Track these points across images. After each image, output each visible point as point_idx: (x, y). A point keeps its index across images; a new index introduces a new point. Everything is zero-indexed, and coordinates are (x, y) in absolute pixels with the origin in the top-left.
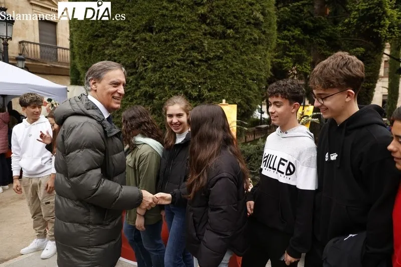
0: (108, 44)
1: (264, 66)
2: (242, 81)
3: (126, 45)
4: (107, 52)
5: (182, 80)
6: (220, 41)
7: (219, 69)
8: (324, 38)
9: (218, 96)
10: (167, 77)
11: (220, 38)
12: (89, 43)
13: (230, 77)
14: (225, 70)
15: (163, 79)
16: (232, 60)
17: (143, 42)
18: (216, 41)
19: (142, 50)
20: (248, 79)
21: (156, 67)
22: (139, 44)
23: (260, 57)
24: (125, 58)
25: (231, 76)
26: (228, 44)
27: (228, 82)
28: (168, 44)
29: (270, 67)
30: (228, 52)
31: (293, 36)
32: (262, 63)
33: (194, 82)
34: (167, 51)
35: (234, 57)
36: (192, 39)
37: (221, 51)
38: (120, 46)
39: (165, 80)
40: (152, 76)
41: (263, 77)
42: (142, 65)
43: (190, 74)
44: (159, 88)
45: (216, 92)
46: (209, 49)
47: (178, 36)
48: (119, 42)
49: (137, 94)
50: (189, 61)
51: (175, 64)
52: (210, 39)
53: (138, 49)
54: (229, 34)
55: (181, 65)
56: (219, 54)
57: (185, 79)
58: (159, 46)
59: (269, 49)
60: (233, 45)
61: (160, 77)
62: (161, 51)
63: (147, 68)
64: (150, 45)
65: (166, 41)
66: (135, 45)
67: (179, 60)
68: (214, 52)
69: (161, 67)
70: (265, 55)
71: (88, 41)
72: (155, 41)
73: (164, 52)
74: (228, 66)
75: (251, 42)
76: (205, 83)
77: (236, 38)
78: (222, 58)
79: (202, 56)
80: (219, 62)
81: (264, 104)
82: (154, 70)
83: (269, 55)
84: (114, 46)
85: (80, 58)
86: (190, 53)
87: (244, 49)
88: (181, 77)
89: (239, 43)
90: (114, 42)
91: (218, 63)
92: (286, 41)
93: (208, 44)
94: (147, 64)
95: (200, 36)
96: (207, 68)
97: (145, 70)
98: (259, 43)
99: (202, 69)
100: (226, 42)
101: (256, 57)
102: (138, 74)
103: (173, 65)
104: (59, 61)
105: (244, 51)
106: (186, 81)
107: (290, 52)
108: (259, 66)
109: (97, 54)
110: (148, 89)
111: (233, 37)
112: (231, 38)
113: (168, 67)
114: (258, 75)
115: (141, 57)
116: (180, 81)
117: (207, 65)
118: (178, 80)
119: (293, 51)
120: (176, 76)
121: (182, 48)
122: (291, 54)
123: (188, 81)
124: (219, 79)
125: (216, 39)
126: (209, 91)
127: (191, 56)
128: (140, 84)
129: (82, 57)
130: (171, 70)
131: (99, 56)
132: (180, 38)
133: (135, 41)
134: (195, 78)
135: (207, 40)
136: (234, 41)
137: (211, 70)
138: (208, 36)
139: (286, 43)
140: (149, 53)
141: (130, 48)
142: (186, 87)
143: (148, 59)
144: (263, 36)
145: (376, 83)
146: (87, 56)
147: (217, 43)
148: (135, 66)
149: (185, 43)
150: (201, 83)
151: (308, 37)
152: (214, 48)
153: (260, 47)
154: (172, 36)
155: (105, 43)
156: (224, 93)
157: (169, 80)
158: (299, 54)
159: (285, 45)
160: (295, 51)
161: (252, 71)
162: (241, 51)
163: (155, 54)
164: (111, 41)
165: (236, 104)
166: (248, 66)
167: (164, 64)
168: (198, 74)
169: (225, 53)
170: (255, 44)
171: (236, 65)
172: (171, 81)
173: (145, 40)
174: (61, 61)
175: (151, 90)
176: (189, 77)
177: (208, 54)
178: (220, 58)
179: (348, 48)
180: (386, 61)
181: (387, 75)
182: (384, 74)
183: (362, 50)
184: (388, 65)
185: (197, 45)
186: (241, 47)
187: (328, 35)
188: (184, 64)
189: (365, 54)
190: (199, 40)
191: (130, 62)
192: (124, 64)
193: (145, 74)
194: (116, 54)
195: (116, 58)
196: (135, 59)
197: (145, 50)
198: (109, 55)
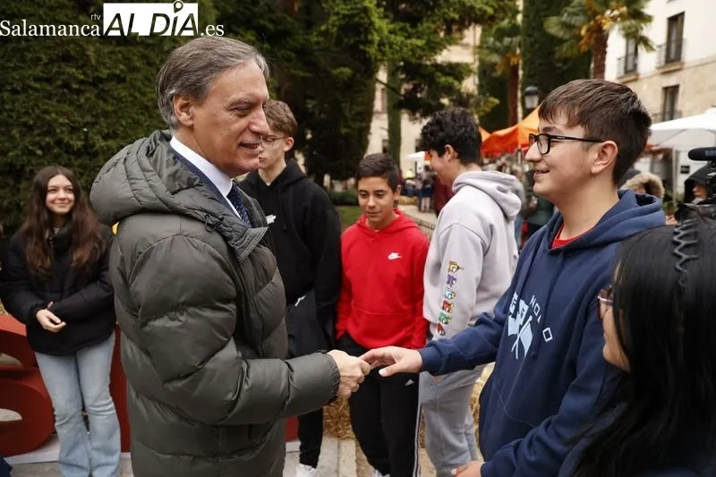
5: (47, 117)
6: (117, 49)
7: (120, 100)
8: (291, 50)
10: (13, 111)
11: (119, 44)
13: (142, 114)
14: (131, 102)
15: (5, 114)
16: (143, 84)
18: (110, 48)
25: (143, 111)
26: (134, 54)
30: (134, 69)
33: (73, 122)
35: (147, 78)
36: (62, 42)
39: (11, 117)
43: (66, 107)
45: (118, 140)
46: (98, 61)
50: (59, 83)
51: (29, 87)
52: (98, 45)
55: (44, 90)
56: (118, 72)
57: (53, 115)
60: (144, 57)
67: (37, 80)
68: (109, 68)
74: (137, 94)
76: (96, 123)
77: (147, 44)
78: (124, 80)
79: (84, 73)
80: (120, 86)
86: (59, 67)
88: (46, 112)
89: (153, 54)
91: (117, 89)
93: (95, 52)
96: (99, 97)
99: (87, 99)
100: (130, 51)
103: (26, 88)
106: (56, 120)
111: (142, 43)
112: (139, 44)
113: (15, 92)
116: (44, 119)
117: (96, 92)
118: (38, 117)
120: (33, 110)
121: (43, 56)
123: (61, 120)
124: (123, 117)
125: (109, 43)
126: (106, 137)
127: (64, 73)
130: (22, 97)
134: (76, 114)
135: (93, 45)
136: (145, 49)
137: (105, 101)
142: (58, 131)
145: (370, 121)
147: (112, 52)
149: (49, 48)
150: (88, 123)
152: (108, 60)
157: (19, 117)
167: (3, 85)
168: (80, 106)
169: (129, 71)
172: (25, 119)
176: (62, 112)
177: (97, 71)
178: (120, 79)
179: (329, 68)
180: (383, 90)
181: (386, 110)
182: (383, 108)
183: (347, 71)
184: (386, 96)
185: (73, 53)
186: (158, 62)
187: (299, 47)
188: (49, 88)
189: (352, 78)
190: (76, 43)
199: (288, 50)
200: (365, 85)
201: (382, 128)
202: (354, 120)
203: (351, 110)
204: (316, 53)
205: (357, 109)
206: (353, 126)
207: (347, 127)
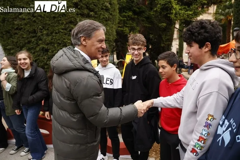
0: (16, 18)
1: (112, 33)
3: (29, 19)
4: (16, 23)
5: (65, 41)
8: (144, 18)
10: (55, 39)
12: (2, 16)
17: (40, 18)
19: (39, 23)
21: (48, 33)
22: (37, 19)
23: (109, 28)
24: (29, 27)
28: (56, 19)
29: (115, 33)
31: (128, 16)
32: (111, 31)
34: (55, 24)
36: (70, 17)
38: (24, 19)
39: (55, 41)
40: (46, 38)
41: (111, 39)
42: (40, 32)
44: (51, 45)
47: (61, 15)
48: (24, 17)
49: (38, 49)
50: (68, 30)
51: (60, 31)
52: (80, 18)
53: (37, 21)
54: (91, 15)
55: (64, 32)
57: (66, 40)
58: (50, 21)
59: (114, 23)
61: (52, 39)
62: (51, 24)
64: (44, 19)
66: (34, 19)
67: (62, 29)
69: (52, 33)
70: (112, 27)
72: (47, 17)
73: (53, 24)
75: (104, 19)
81: (115, 54)
82: (47, 35)
83: (114, 26)
84: (21, 19)
86: (69, 25)
88: (64, 39)
90: (20, 16)
92: (125, 18)
93: (79, 20)
94: (43, 31)
95: (75, 16)
97: (42, 35)
98: (109, 20)
102: (37, 37)
103: (59, 32)
106: (67, 42)
107: (127, 24)
108: (109, 33)
109: (9, 23)
110: (44, 46)
111: (94, 17)
112: (93, 17)
113: (56, 33)
114: (108, 38)
115: (39, 26)
116: (64, 41)
119: (128, 24)
120: (61, 39)
121: (64, 22)
123: (68, 42)
125: (84, 17)
127: (70, 27)
128: (39, 43)
130: (58, 35)
131: (10, 25)
132: (63, 16)
133: (34, 17)
136: (95, 18)
138: (80, 16)
139: (125, 19)
140: (44, 25)
141: (31, 21)
142: (67, 45)
143: (43, 28)
144: (111, 16)
145: (172, 42)
148: (35, 32)
149: (66, 19)
151: (136, 16)
153: (109, 22)
154: (58, 15)
158: (132, 25)
159: (124, 20)
160: (130, 24)
163: (47, 25)
164: (18, 16)
167: (53, 31)
172: (58, 41)
175: (46, 47)
176: (69, 39)
179: (158, 24)
180: (177, 31)
181: (178, 38)
182: (177, 37)
183: (165, 24)
184: (178, 33)
185: (73, 21)
187: (147, 16)
188: (66, 32)
189: (166, 27)
190: (74, 18)
191: (31, 29)
192: (28, 31)
193: (42, 37)
194: (22, 24)
195: (22, 27)
196: (35, 28)
197: (41, 23)
198: (18, 25)
199: (143, 17)
200: (170, 29)
201: (176, 44)
202: (166, 41)
203: (165, 38)
204: (153, 18)
205: (168, 37)
206: (166, 44)
207: (164, 44)
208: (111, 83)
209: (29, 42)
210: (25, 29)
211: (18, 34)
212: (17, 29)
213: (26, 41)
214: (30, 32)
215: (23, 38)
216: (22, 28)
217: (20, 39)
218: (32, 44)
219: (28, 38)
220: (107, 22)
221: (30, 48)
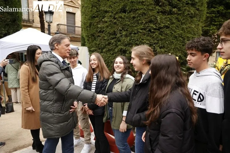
0: (99, 22)
1: (197, 31)
2: (182, 41)
3: (110, 21)
4: (99, 26)
5: (143, 41)
7: (167, 34)
9: (166, 51)
10: (134, 40)
11: (168, 15)
12: (89, 21)
13: (174, 39)
14: (171, 35)
15: (132, 41)
17: (120, 19)
18: (165, 16)
19: (119, 24)
20: (186, 40)
21: (127, 34)
22: (118, 20)
23: (194, 26)
24: (110, 29)
27: (172, 43)
28: (135, 19)
29: (201, 32)
30: (173, 23)
31: (218, 12)
32: (196, 30)
33: (151, 43)
34: (134, 24)
35: (177, 27)
36: (150, 16)
37: (168, 23)
38: (106, 22)
39: (133, 41)
40: (125, 39)
42: (119, 33)
43: (149, 38)
44: (129, 46)
45: (164, 49)
46: (161, 22)
47: (141, 14)
48: (106, 20)
49: (116, 50)
50: (148, 30)
51: (139, 32)
52: (161, 16)
53: (117, 23)
54: (174, 11)
55: (143, 32)
56: (167, 25)
57: (145, 41)
58: (129, 21)
59: (201, 20)
60: (177, 18)
61: (130, 40)
62: (131, 24)
63: (122, 35)
64: (124, 21)
65: (134, 17)
66: (115, 21)
67: (141, 29)
68: (164, 23)
69: (130, 34)
70: (198, 25)
71: (89, 20)
72: (127, 18)
73: (132, 25)
74: (173, 32)
75: (189, 16)
76: (158, 43)
77: (179, 14)
78: (169, 27)
79: (156, 26)
82: (126, 36)
83: (201, 24)
84: (103, 22)
85: (85, 30)
86: (148, 24)
87: (184, 21)
88: (143, 40)
89: (180, 17)
90: (103, 20)
91: (166, 31)
92: (213, 15)
93: (160, 18)
94: (122, 32)
95: (155, 14)
96: (159, 34)
97: (121, 36)
98: (194, 17)
99: (156, 35)
100: (172, 17)
101: (192, 26)
102: (117, 38)
103: (138, 32)
104: (76, 34)
105: (184, 22)
108: (194, 32)
109: (94, 27)
110: (122, 47)
112: (176, 14)
113: (135, 34)
115: (118, 28)
117: (159, 32)
118: (141, 41)
120: (139, 39)
121: (144, 21)
122: (216, 23)
123: (147, 42)
124: (167, 41)
125: (165, 15)
126: (160, 48)
127: (149, 27)
128: (118, 45)
129: (86, 30)
130: (136, 35)
131: (95, 28)
132: (142, 16)
133: (115, 19)
134: (152, 40)
135: (160, 16)
136: (177, 16)
137: (162, 35)
138: (160, 13)
140: (124, 25)
141: (112, 23)
143: (123, 29)
146: (88, 29)
147: (166, 18)
148: (115, 33)
149: (146, 19)
150: (155, 43)
152: (164, 21)
153: (195, 19)
154: (137, 15)
155: (98, 21)
156: (170, 50)
157: (135, 42)
159: (212, 18)
160: (219, 22)
161: (189, 35)
162: (182, 22)
163: (127, 26)
164: (102, 19)
165: (178, 56)
166: (186, 32)
167: (132, 32)
168: (153, 37)
169: (171, 24)
170: (191, 17)
171: (178, 31)
172: (137, 42)
173: (121, 17)
174: (77, 34)
175: (124, 48)
176: (147, 39)
177: (160, 25)
178: (167, 27)
185: (153, 19)
186: (182, 20)
188: (145, 32)
190: (154, 16)
191: (112, 31)
192: (109, 33)
193: (121, 38)
194: (104, 27)
195: (104, 29)
196: (115, 29)
197: (121, 24)
198: (101, 28)
208: (199, 100)
209: (109, 44)
210: (106, 31)
211: (100, 36)
212: (100, 32)
213: (107, 43)
214: (110, 34)
215: (105, 40)
216: (104, 31)
217: (102, 41)
218: (111, 46)
219: (108, 40)
220: (192, 19)
221: (110, 50)
